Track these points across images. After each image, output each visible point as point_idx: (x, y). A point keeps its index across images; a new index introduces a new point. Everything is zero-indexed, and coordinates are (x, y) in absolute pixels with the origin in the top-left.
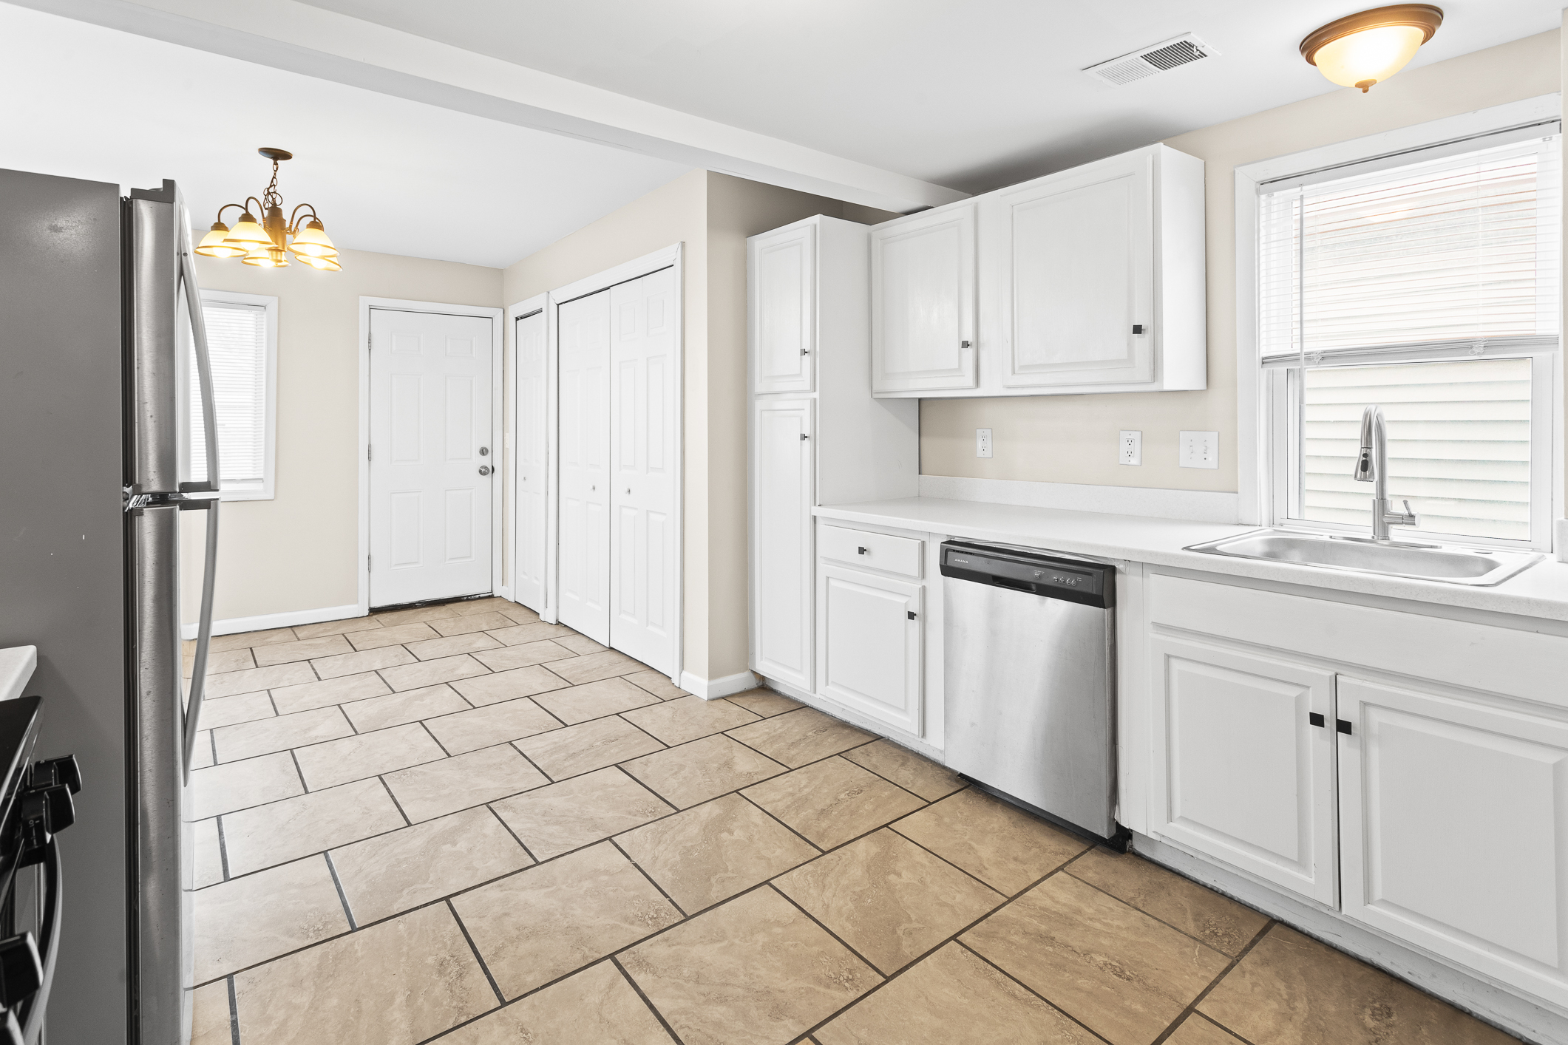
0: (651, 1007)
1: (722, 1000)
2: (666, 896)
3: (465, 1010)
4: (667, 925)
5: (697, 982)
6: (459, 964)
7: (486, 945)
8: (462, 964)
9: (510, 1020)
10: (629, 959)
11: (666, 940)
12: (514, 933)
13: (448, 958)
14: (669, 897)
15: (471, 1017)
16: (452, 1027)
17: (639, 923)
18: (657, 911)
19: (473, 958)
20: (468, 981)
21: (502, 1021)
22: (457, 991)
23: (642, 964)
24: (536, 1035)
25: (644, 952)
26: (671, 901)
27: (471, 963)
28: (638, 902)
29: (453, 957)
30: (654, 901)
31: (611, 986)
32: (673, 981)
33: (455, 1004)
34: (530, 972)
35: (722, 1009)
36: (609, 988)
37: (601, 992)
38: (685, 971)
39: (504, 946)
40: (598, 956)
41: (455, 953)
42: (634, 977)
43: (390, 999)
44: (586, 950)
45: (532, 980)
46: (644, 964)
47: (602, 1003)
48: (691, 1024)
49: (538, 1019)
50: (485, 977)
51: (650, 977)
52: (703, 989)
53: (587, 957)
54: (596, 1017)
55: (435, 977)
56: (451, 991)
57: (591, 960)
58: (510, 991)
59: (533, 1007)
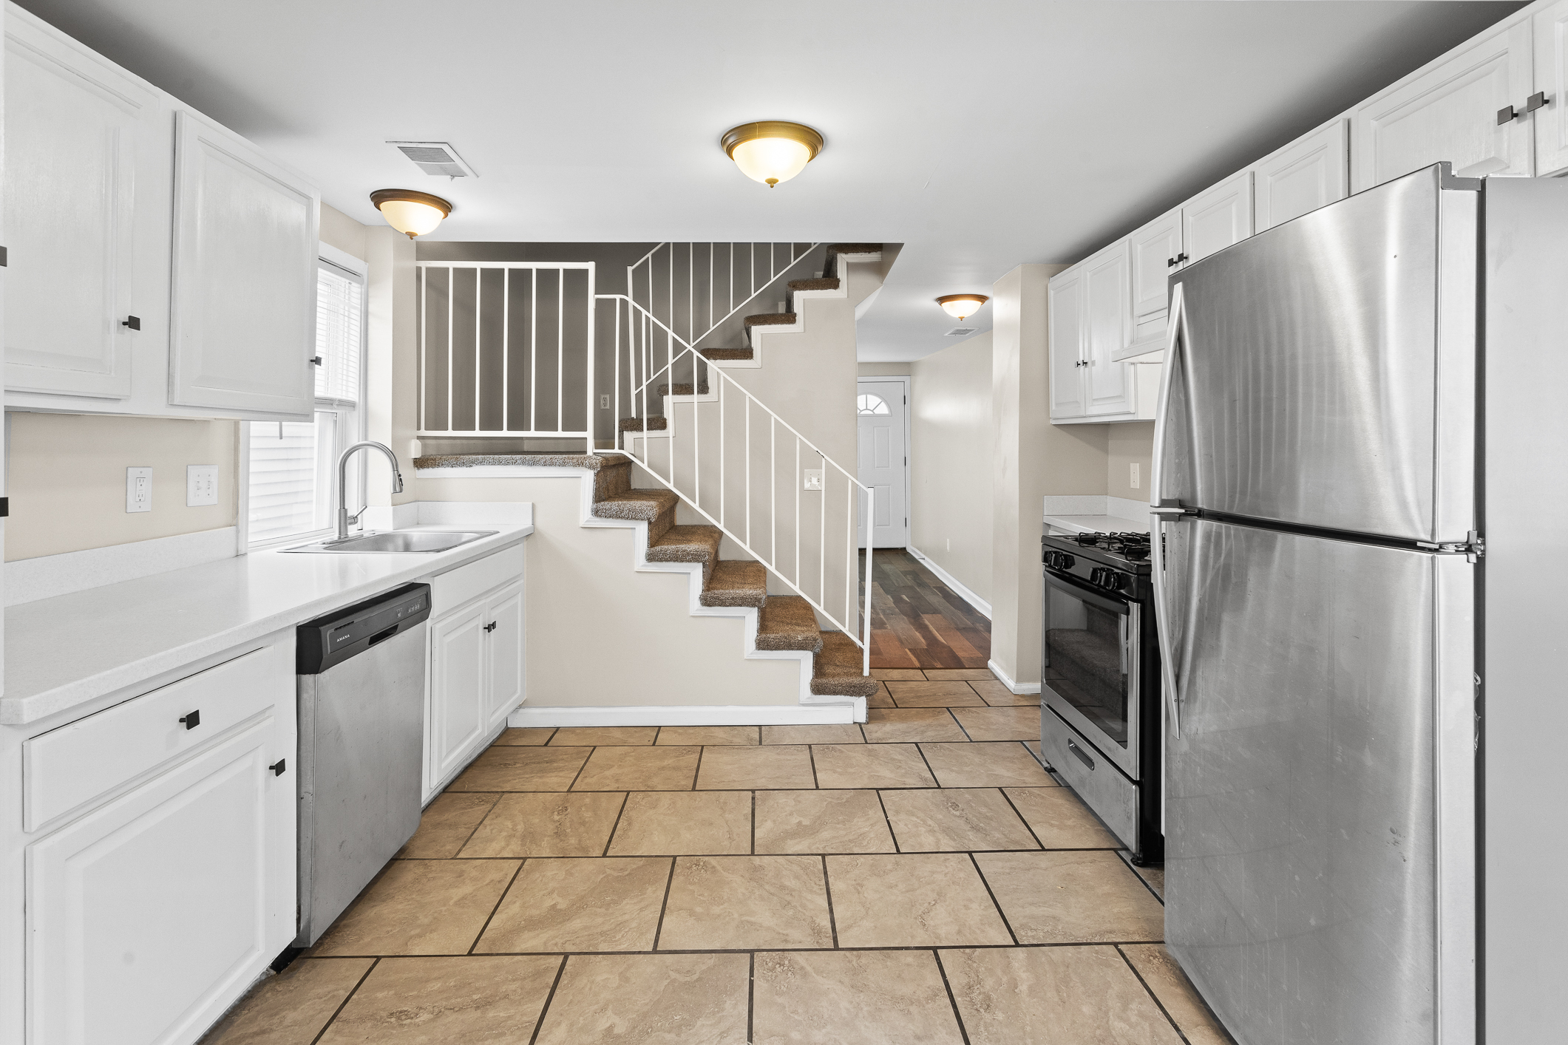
0: (830, 904)
1: (783, 887)
2: (751, 983)
3: (966, 957)
4: (774, 954)
5: (789, 903)
6: (972, 999)
7: (944, 1010)
8: (968, 999)
9: (932, 935)
10: (825, 940)
11: (786, 941)
12: (913, 1009)
13: (982, 1010)
14: (750, 979)
15: (962, 950)
16: (977, 949)
17: (795, 966)
18: (773, 969)
19: (958, 1000)
20: (964, 980)
21: (938, 937)
22: (973, 975)
23: (817, 932)
24: (916, 918)
25: (809, 940)
26: (752, 974)
27: (959, 996)
28: (782, 987)
29: (976, 1009)
30: (768, 981)
31: (850, 927)
32: (805, 911)
33: (975, 965)
34: (908, 965)
35: (787, 883)
36: (852, 926)
37: (859, 926)
38: (791, 913)
39: (927, 999)
40: (848, 953)
41: (975, 1012)
42: (829, 925)
43: (1032, 990)
44: (854, 963)
45: (908, 957)
46: (816, 931)
47: (862, 918)
48: (813, 885)
49: (911, 927)
50: (948, 978)
51: (818, 921)
52: (788, 898)
53: (856, 957)
54: (870, 912)
55: (994, 996)
56: (978, 976)
57: (855, 952)
58: (928, 957)
59: (913, 937)
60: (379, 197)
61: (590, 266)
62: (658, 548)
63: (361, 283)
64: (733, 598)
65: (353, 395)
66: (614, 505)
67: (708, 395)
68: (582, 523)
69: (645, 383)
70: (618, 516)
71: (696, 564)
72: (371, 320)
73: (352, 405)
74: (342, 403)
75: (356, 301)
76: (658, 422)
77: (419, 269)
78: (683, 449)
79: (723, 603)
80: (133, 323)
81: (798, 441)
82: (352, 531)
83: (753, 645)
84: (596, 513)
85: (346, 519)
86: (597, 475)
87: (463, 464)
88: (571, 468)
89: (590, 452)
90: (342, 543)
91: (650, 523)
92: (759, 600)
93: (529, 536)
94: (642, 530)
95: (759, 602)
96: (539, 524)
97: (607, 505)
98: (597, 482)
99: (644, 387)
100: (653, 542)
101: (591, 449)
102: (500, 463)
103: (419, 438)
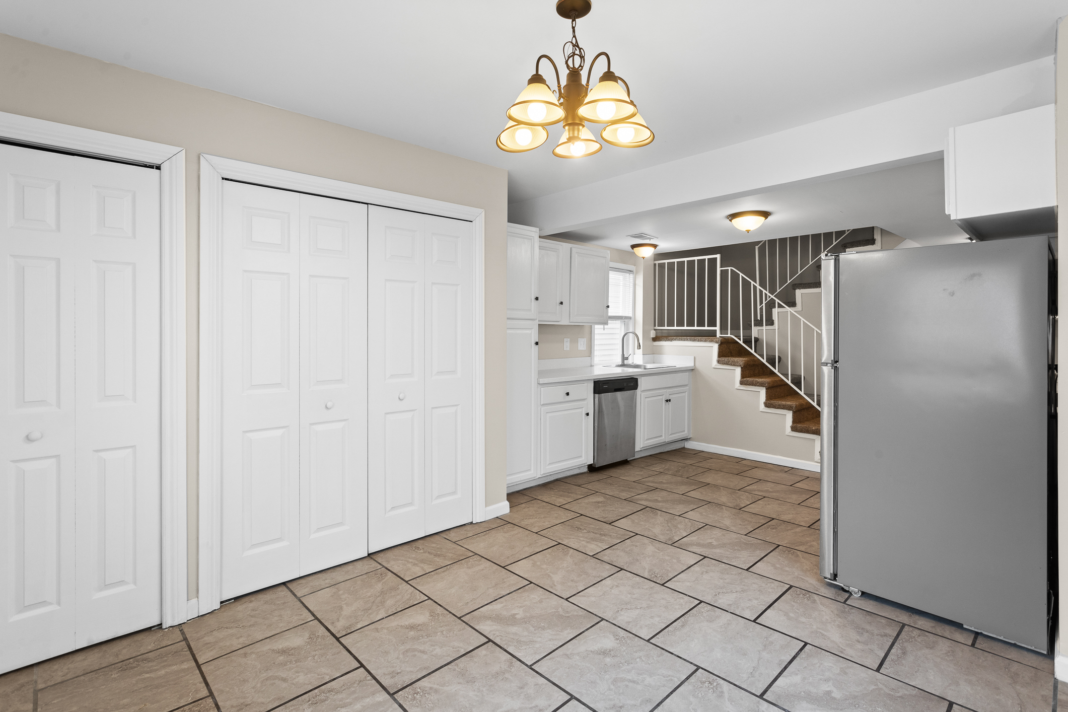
60: (633, 247)
61: (718, 256)
62: (745, 379)
63: (633, 274)
64: (779, 405)
65: (630, 314)
66: (726, 359)
67: (796, 307)
68: (713, 366)
69: (764, 303)
70: (727, 364)
71: (762, 388)
72: (637, 287)
73: (630, 318)
74: (626, 318)
75: (632, 280)
76: (770, 322)
77: (655, 265)
78: (783, 336)
79: (775, 407)
80: (561, 303)
81: (815, 332)
82: (626, 362)
83: (790, 429)
84: (719, 362)
85: (624, 358)
86: (720, 346)
87: (669, 340)
88: (709, 343)
89: (718, 336)
90: (623, 365)
91: (742, 368)
92: (792, 407)
93: (692, 370)
94: (738, 370)
95: (792, 408)
96: (697, 365)
97: (723, 359)
98: (719, 348)
99: (764, 304)
100: (743, 376)
101: (718, 335)
102: (682, 340)
103: (654, 330)
